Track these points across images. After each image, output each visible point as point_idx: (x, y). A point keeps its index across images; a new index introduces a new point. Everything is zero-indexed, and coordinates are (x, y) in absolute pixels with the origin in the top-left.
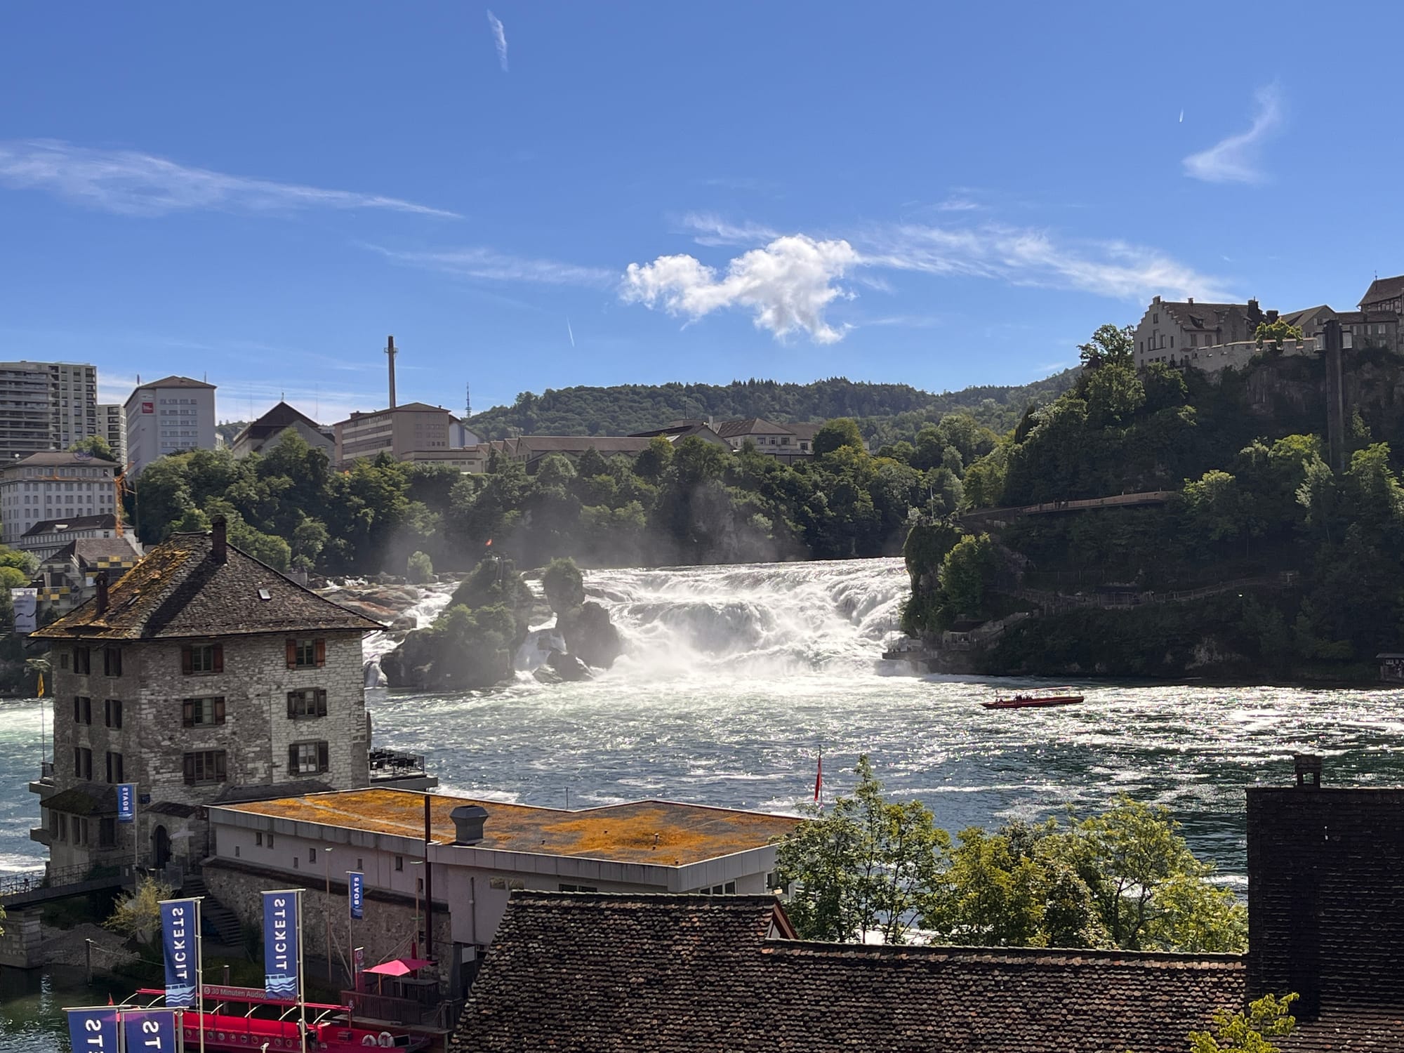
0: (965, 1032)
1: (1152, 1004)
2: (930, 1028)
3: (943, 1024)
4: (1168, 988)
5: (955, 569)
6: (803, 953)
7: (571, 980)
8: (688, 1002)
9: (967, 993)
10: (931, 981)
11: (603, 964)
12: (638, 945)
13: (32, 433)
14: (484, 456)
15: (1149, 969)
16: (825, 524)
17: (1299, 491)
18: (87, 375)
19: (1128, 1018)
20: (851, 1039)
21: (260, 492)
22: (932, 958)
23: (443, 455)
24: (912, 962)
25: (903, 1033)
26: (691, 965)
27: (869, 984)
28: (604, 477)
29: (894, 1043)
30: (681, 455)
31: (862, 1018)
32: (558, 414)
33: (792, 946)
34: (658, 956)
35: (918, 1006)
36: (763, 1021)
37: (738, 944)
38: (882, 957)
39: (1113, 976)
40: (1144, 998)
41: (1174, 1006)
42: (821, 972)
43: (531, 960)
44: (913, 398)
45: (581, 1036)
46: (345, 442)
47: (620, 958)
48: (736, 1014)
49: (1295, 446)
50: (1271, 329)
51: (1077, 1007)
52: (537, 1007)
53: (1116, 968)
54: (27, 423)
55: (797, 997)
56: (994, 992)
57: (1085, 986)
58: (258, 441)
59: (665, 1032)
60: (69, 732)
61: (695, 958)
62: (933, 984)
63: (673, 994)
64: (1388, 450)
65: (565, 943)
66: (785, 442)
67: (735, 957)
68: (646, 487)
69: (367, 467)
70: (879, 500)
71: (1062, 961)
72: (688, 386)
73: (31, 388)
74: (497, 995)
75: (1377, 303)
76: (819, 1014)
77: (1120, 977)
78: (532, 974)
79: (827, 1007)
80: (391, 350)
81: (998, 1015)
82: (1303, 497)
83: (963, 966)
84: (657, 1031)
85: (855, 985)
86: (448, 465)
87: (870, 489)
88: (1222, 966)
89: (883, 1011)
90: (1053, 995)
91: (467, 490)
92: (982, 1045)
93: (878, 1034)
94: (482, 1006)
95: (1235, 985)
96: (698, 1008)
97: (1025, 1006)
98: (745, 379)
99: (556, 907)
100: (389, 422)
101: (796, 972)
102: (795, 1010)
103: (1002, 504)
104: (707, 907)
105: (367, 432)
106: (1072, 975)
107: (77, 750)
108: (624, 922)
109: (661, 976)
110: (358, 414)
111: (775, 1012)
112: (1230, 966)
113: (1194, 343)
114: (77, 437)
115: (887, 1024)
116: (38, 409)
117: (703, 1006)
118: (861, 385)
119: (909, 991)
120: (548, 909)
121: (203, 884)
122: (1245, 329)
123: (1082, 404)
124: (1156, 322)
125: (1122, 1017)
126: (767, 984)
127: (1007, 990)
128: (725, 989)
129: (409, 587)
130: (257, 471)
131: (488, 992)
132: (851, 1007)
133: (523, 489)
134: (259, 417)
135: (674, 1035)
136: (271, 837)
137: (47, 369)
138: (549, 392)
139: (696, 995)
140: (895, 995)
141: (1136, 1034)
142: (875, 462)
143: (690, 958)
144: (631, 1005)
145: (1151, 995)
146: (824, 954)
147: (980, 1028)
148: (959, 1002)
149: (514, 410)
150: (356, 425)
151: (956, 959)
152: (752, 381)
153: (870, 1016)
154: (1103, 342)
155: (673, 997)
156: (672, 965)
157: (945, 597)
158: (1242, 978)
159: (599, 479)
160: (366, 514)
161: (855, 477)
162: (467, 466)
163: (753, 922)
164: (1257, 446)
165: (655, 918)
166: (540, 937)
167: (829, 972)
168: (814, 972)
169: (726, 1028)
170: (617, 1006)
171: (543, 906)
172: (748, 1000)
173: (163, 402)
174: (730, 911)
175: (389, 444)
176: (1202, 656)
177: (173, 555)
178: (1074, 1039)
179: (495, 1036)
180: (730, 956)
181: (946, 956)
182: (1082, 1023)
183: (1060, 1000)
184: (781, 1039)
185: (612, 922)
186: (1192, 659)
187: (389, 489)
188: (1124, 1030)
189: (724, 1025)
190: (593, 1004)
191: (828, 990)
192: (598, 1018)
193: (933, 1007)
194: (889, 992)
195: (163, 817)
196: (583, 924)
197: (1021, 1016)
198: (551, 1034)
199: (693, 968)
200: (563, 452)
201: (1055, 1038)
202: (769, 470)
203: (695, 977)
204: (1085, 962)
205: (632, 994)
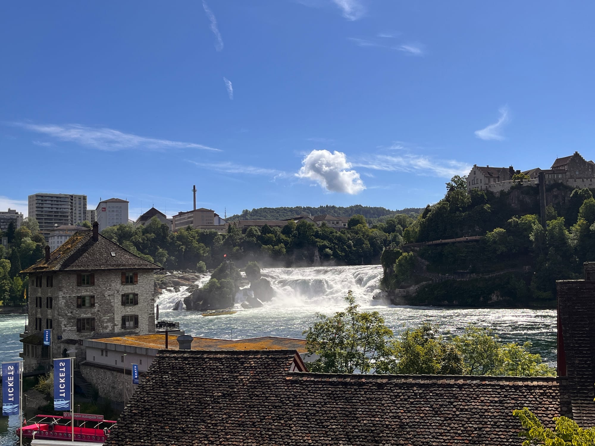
0: (397, 421)
1: (505, 405)
2: (377, 419)
3: (385, 417)
4: (514, 396)
5: (400, 265)
6: (308, 379)
7: (183, 395)
8: (243, 406)
9: (398, 399)
10: (378, 393)
11: (201, 386)
12: (221, 376)
13: (62, 219)
14: (227, 228)
15: (502, 385)
16: (352, 253)
17: (530, 235)
18: (84, 199)
19: (492, 413)
20: (332, 425)
21: (143, 239)
22: (379, 381)
23: (211, 227)
24: (368, 383)
25: (362, 422)
26: (247, 386)
27: (344, 395)
28: (270, 235)
29: (356, 427)
30: (299, 227)
31: (339, 414)
32: (257, 217)
33: (303, 375)
34: (230, 381)
35: (371, 407)
36: (284, 415)
37: (274, 375)
38: (352, 381)
39: (482, 390)
40: (501, 402)
41: (519, 406)
42: (318, 389)
43: (163, 384)
44: (385, 212)
45: (183, 424)
46: (176, 223)
47: (210, 383)
48: (269, 412)
49: (528, 219)
50: (518, 176)
51: (461, 407)
52: (163, 409)
53: (483, 385)
54: (60, 216)
55: (304, 402)
56: (414, 399)
57: (466, 395)
58: (143, 222)
59: (230, 422)
60: (34, 312)
61: (250, 382)
62: (379, 395)
63: (236, 401)
64: (564, 220)
65: (183, 375)
66: (337, 223)
67: (271, 382)
68: (286, 238)
69: (183, 231)
70: (373, 244)
71: (452, 382)
72: (304, 207)
73: (62, 203)
74: (142, 402)
75: (558, 167)
76: (315, 412)
77: (486, 390)
78: (162, 392)
79: (320, 408)
80: (194, 190)
81: (416, 411)
82: (532, 238)
83: (396, 385)
84: (225, 422)
85: (335, 396)
86: (213, 230)
87: (369, 240)
88: (545, 384)
89: (351, 410)
90: (448, 400)
91: (220, 239)
92: (407, 428)
93: (348, 422)
94: (133, 408)
95: (554, 394)
96: (249, 409)
97: (431, 407)
98: (324, 205)
99: (180, 357)
100: (192, 215)
101: (304, 389)
102: (302, 409)
103: (417, 241)
104: (259, 356)
105: (184, 219)
106: (458, 390)
107: (36, 318)
108: (215, 364)
109: (231, 392)
110: (181, 212)
111: (291, 411)
112: (550, 384)
113: (489, 181)
114: (79, 222)
115: (353, 417)
116: (64, 210)
117: (252, 408)
118: (367, 207)
119: (365, 399)
120: (175, 358)
121: (80, 372)
122: (508, 176)
123: (448, 204)
124: (475, 174)
125: (489, 412)
126: (288, 395)
127: (421, 398)
128: (264, 398)
129: (197, 274)
130: (142, 232)
131: (138, 401)
132: (333, 408)
133: (240, 239)
134: (145, 213)
135: (234, 423)
136: (106, 352)
137: (69, 196)
138: (254, 210)
139: (248, 402)
140: (358, 401)
141: (497, 422)
142: (371, 231)
143: (247, 382)
144: (212, 408)
145: (505, 400)
146: (320, 380)
147: (406, 419)
148: (394, 405)
149: (242, 216)
150: (180, 217)
151: (392, 381)
152: (327, 206)
153: (344, 412)
154: (455, 182)
155: (236, 403)
156: (237, 386)
157: (396, 276)
158: (558, 390)
159: (268, 235)
160: (182, 248)
161: (363, 236)
162: (220, 231)
163: (283, 363)
164: (514, 219)
165: (231, 362)
166: (170, 372)
167: (322, 389)
168: (314, 389)
169: (263, 419)
170: (205, 408)
171: (174, 357)
172: (277, 404)
173: (109, 207)
174: (271, 358)
175: (192, 223)
176: (494, 298)
177: (77, 238)
178: (460, 425)
179: (137, 424)
180: (269, 381)
181: (387, 380)
182: (465, 416)
183: (452, 403)
184: (293, 425)
185: (208, 364)
186: (491, 299)
187: (191, 239)
188: (490, 420)
189: (262, 418)
190: (192, 407)
191: (321, 399)
192: (194, 415)
193: (379, 407)
194: (355, 399)
195: (66, 345)
196: (193, 366)
197: (429, 412)
198: (167, 423)
199: (248, 388)
200: (256, 226)
201: (449, 424)
202: (331, 233)
203: (249, 392)
204: (465, 382)
205: (215, 401)
